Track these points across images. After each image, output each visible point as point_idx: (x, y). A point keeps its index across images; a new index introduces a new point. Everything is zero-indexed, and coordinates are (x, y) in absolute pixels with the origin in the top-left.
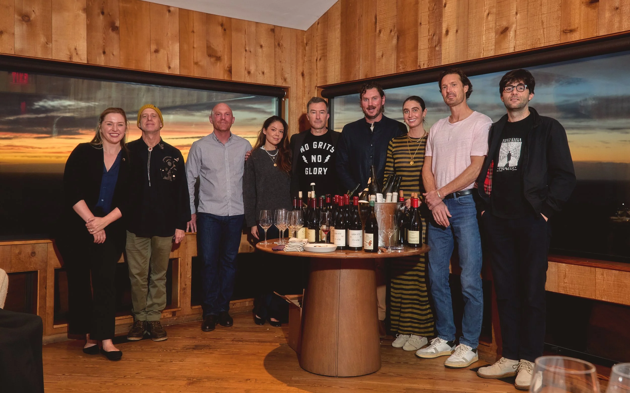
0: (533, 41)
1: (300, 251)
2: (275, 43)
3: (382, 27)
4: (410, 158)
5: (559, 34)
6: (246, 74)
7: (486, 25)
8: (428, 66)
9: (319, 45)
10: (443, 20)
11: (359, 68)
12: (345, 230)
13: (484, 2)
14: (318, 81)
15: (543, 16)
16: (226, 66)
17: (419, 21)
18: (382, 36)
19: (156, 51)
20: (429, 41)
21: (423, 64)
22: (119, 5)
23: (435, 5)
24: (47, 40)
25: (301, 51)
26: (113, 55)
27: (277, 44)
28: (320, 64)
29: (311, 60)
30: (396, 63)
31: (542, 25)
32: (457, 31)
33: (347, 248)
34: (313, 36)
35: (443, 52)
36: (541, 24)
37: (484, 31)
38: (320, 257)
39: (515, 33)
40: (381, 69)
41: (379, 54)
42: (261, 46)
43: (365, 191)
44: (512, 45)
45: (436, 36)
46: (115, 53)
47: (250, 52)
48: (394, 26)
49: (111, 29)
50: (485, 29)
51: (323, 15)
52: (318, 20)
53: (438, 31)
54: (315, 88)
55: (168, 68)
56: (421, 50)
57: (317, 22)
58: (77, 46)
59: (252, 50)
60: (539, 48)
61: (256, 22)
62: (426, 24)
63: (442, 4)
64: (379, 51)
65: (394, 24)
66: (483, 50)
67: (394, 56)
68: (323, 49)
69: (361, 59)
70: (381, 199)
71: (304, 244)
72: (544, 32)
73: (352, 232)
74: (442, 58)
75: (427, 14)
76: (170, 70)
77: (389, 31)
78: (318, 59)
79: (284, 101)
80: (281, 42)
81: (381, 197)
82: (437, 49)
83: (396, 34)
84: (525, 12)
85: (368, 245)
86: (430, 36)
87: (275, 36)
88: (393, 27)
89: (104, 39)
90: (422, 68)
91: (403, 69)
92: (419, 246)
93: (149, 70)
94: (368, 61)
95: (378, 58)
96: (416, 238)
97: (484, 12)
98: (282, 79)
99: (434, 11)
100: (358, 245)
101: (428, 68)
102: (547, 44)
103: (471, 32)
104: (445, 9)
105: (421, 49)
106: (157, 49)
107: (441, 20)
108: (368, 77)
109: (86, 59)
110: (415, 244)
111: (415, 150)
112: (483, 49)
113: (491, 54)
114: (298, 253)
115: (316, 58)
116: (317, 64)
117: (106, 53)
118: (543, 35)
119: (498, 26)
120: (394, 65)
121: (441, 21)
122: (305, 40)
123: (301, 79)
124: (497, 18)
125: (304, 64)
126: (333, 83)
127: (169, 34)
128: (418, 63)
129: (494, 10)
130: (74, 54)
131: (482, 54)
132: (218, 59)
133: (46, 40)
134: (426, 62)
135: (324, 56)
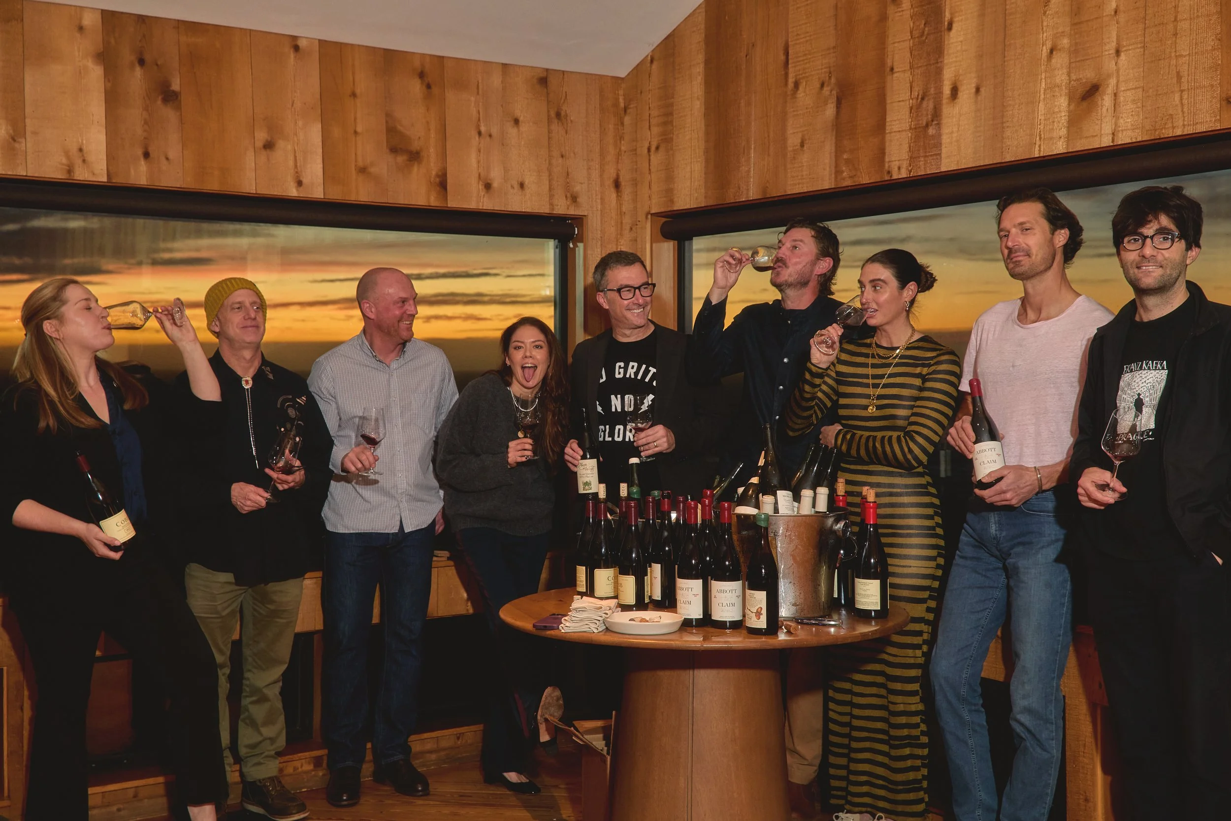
0: (1156, 122)
1: (596, 631)
2: (548, 111)
3: (802, 74)
4: (868, 396)
5: (1218, 106)
6: (481, 190)
7: (1045, 78)
8: (910, 174)
9: (655, 113)
10: (946, 61)
11: (749, 171)
12: (700, 582)
13: (1042, 22)
14: (654, 201)
15: (1181, 61)
16: (434, 173)
17: (889, 63)
18: (801, 96)
19: (269, 146)
20: (910, 113)
21: (896, 169)
22: (179, 40)
23: (925, 24)
24: (14, 131)
25: (611, 126)
26: (167, 159)
27: (553, 114)
28: (656, 159)
29: (636, 150)
30: (833, 164)
31: (1177, 82)
32: (978, 90)
33: (707, 622)
34: (639, 92)
35: (945, 139)
36: (1175, 80)
37: (1042, 92)
38: (641, 646)
39: (1115, 100)
40: (799, 177)
41: (793, 141)
42: (516, 121)
43: (752, 483)
44: (1107, 128)
45: (928, 100)
46: (171, 156)
47: (490, 136)
48: (830, 73)
49: (160, 98)
50: (1043, 85)
51: (663, 40)
52: (653, 51)
53: (932, 89)
54: (647, 218)
55: (296, 184)
56: (892, 134)
57: (649, 58)
58: (84, 142)
59: (495, 131)
60: (1171, 137)
61: (502, 64)
62: (904, 71)
63: (941, 22)
64: (794, 133)
65: (830, 67)
66: (1040, 139)
67: (829, 147)
68: (665, 124)
69: (752, 151)
70: (788, 504)
71: (607, 614)
72: (1181, 99)
73: (717, 586)
74: (943, 155)
75: (907, 45)
76: (301, 189)
77: (818, 86)
78: (653, 148)
79: (574, 250)
80: (564, 108)
81: (787, 499)
82: (931, 131)
83: (834, 92)
84: (1138, 50)
85: (754, 618)
86: (915, 101)
87: (548, 94)
88: (827, 74)
89: (146, 123)
90: (895, 176)
91: (851, 177)
92: (882, 614)
93: (252, 192)
94: (769, 155)
95: (791, 149)
96: (873, 598)
97: (1043, 46)
98: (566, 197)
99: (924, 38)
100: (733, 617)
101: (910, 177)
102: (1189, 130)
103: (1010, 93)
104: (949, 35)
105: (894, 130)
106: (269, 139)
107: (941, 62)
108: (768, 196)
109: (106, 172)
110: (870, 611)
111: (882, 377)
112: (1040, 135)
113: (1060, 147)
114: (593, 635)
115: (647, 145)
116: (650, 160)
117: (151, 155)
118: (1179, 105)
119: (1075, 81)
120: (830, 167)
121: (939, 65)
122: (621, 100)
123: (614, 195)
124: (1072, 61)
125: (620, 158)
126: (688, 207)
127: (298, 104)
128: (887, 165)
129: (1065, 42)
130: (78, 162)
131: (1037, 148)
132: (415, 157)
133: (11, 131)
134: (905, 164)
135: (666, 141)
